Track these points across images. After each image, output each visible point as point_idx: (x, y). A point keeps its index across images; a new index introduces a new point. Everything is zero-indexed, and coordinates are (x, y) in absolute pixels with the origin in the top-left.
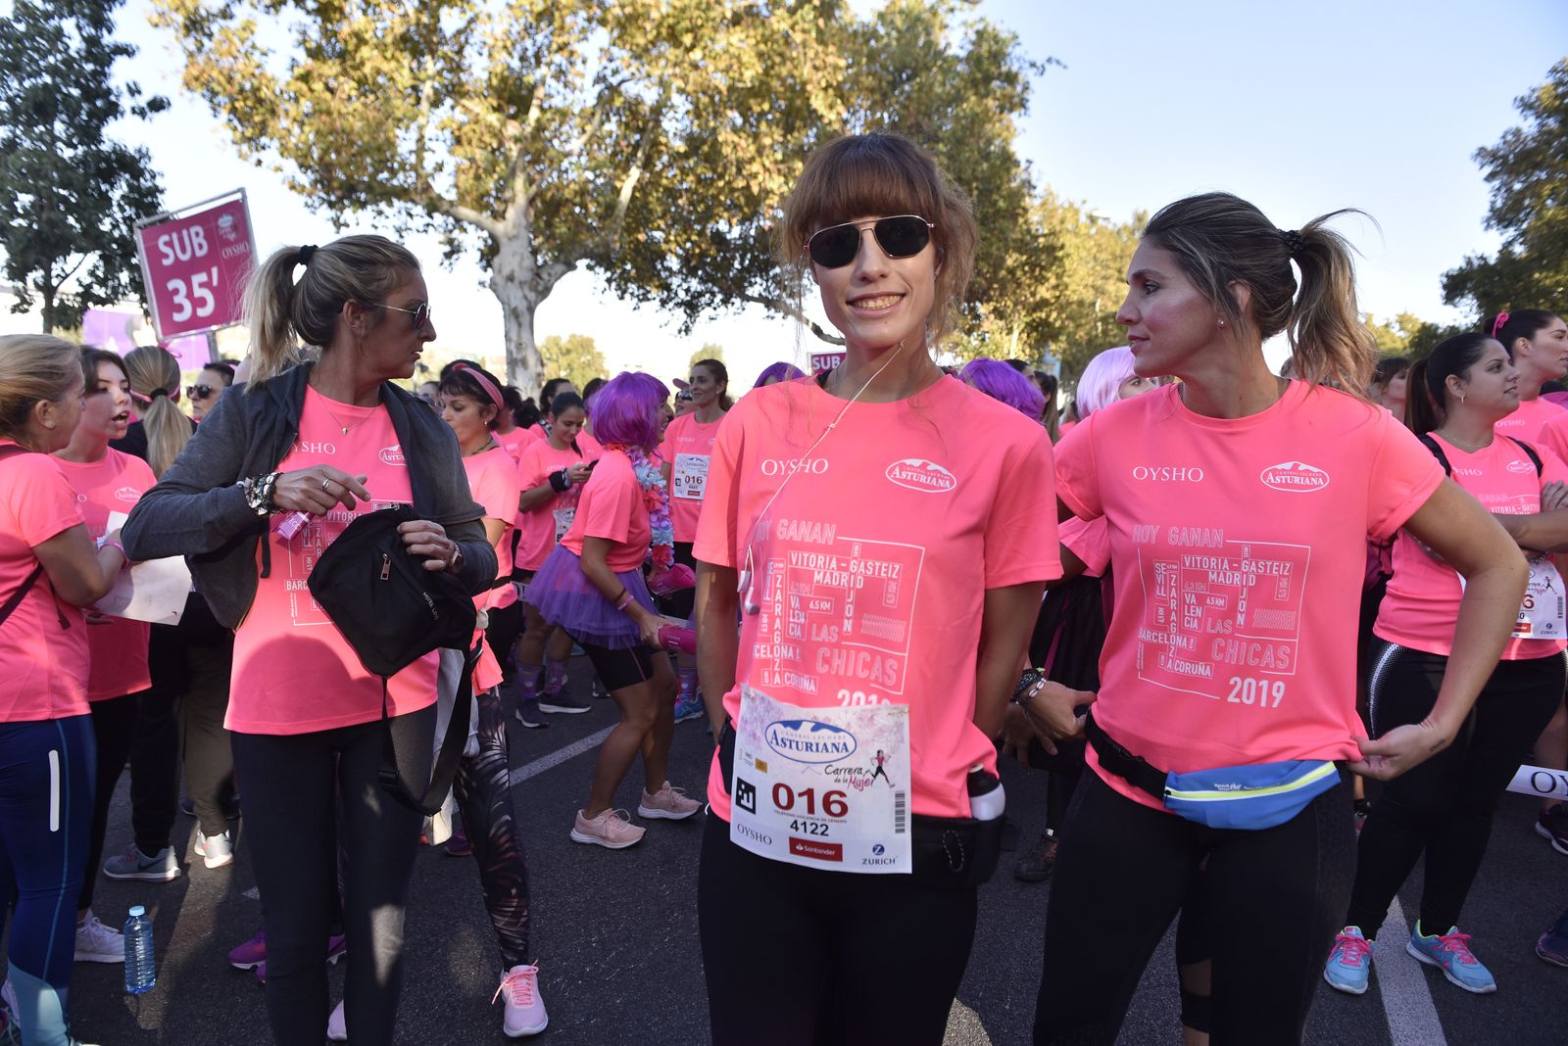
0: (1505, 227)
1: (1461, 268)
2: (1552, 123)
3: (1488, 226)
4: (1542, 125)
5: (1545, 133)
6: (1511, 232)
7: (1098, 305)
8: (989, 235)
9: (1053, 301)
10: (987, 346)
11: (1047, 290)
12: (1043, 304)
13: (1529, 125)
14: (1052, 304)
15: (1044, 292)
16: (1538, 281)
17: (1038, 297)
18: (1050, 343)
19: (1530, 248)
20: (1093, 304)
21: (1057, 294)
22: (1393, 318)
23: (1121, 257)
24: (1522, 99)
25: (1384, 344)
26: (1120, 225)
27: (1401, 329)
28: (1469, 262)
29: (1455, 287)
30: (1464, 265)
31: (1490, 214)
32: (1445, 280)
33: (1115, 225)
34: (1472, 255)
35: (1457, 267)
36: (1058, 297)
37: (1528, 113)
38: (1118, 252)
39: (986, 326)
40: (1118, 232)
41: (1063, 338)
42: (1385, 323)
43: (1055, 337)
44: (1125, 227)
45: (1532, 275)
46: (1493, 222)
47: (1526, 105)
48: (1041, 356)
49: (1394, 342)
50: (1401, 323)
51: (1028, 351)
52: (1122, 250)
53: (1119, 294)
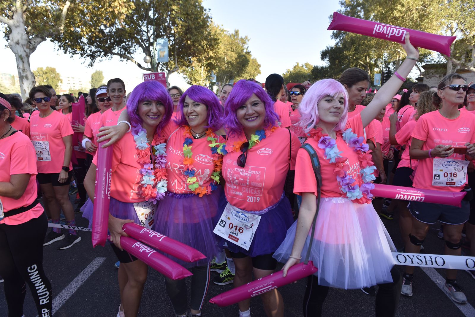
0: (336, 38)
1: (326, 50)
2: (349, 9)
3: (332, 38)
4: (346, 10)
5: (347, 12)
6: (338, 40)
7: (225, 59)
8: (197, 34)
9: (214, 57)
10: (194, 71)
11: (212, 53)
12: (211, 58)
13: (343, 9)
14: (214, 58)
15: (211, 54)
16: (345, 54)
17: (209, 56)
18: (213, 70)
19: (343, 45)
20: (224, 58)
21: (216, 55)
22: (304, 64)
23: (232, 44)
24: (341, 2)
25: (302, 71)
26: (231, 34)
27: (306, 67)
28: (328, 48)
29: (324, 55)
30: (326, 49)
31: (332, 35)
32: (321, 53)
33: (229, 34)
34: (329, 46)
35: (325, 50)
36: (215, 56)
37: (342, 6)
38: (231, 42)
39: (193, 65)
40: (230, 36)
41: (217, 69)
42: (302, 65)
43: (215, 69)
44: (233, 35)
45: (343, 52)
46: (333, 37)
47: (342, 4)
48: (211, 74)
49: (305, 71)
50: (306, 65)
51: (207, 73)
52: (232, 42)
53: (231, 56)
